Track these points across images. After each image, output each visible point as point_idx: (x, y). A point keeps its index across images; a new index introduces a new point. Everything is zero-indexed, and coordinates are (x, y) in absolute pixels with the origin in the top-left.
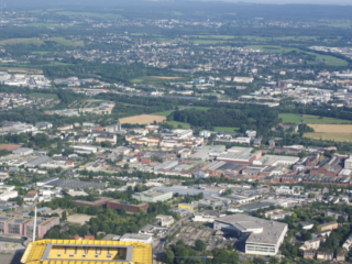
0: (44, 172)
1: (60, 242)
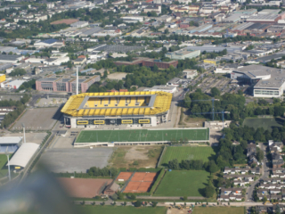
0: (95, 40)
1: (96, 94)
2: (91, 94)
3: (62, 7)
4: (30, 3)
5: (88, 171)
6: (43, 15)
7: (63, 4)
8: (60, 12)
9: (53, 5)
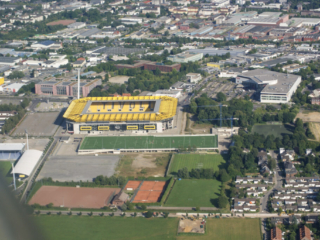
0: (93, 42)
1: (99, 99)
2: (94, 99)
3: (58, 7)
4: (25, 3)
5: (94, 180)
6: (38, 16)
7: (59, 5)
8: (56, 12)
9: (48, 6)
